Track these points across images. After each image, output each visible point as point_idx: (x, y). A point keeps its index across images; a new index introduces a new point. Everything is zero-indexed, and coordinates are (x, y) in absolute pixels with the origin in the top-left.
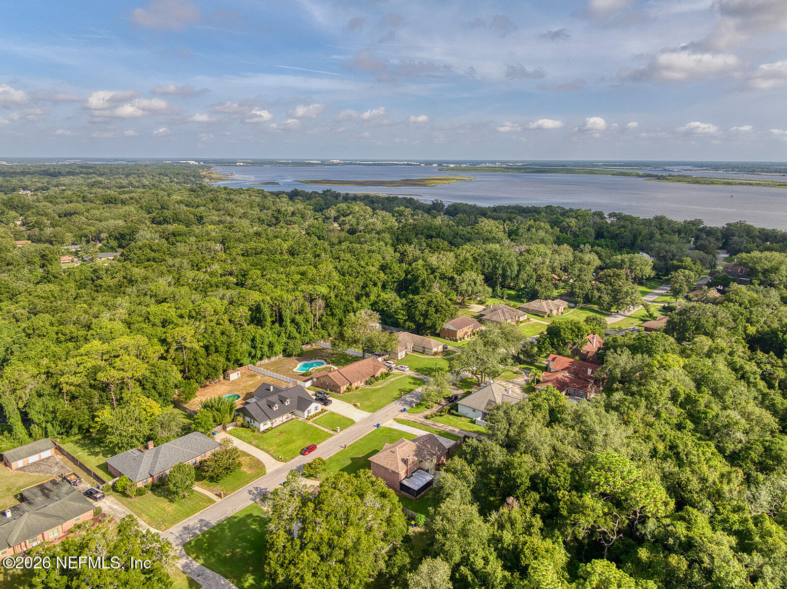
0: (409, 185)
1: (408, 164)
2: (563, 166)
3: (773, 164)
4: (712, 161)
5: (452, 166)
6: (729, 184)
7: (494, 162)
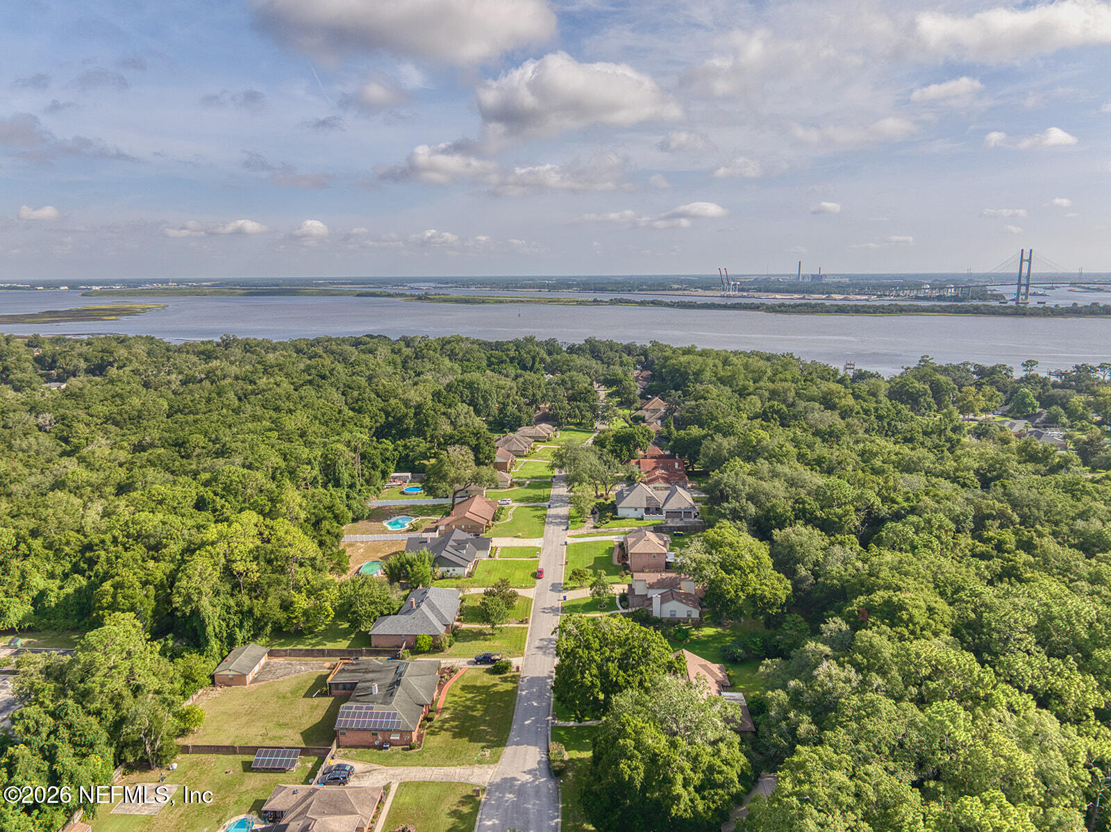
0: (89, 320)
1: (9, 288)
2: (274, 286)
3: (524, 279)
4: (455, 276)
5: (97, 288)
6: (501, 302)
7: (166, 282)
